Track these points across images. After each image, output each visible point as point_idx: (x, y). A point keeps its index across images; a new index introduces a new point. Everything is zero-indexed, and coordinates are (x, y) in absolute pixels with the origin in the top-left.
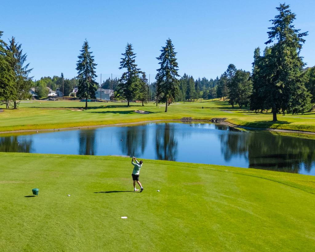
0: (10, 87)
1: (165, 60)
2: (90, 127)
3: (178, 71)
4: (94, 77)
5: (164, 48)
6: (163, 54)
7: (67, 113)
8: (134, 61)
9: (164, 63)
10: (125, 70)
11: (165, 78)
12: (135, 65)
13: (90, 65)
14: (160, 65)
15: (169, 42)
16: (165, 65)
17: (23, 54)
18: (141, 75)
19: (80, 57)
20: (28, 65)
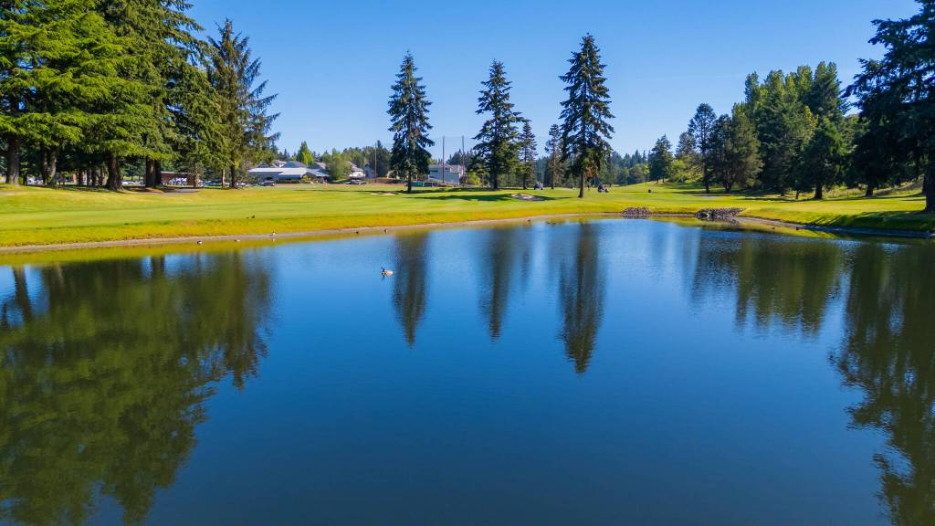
0: (211, 133)
1: (580, 83)
2: (420, 227)
3: (609, 105)
4: (425, 128)
5: (578, 56)
6: (574, 69)
7: (357, 199)
8: (506, 96)
9: (576, 87)
10: (489, 115)
11: (580, 122)
12: (510, 106)
13: (417, 105)
14: (569, 92)
15: (588, 44)
16: (578, 93)
17: (251, 60)
18: (520, 127)
19: (395, 88)
20: (262, 86)
